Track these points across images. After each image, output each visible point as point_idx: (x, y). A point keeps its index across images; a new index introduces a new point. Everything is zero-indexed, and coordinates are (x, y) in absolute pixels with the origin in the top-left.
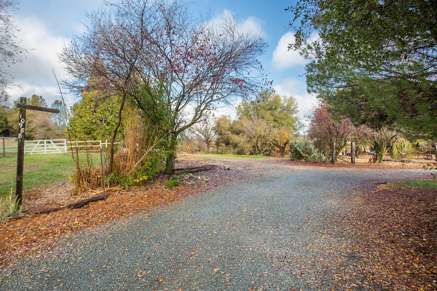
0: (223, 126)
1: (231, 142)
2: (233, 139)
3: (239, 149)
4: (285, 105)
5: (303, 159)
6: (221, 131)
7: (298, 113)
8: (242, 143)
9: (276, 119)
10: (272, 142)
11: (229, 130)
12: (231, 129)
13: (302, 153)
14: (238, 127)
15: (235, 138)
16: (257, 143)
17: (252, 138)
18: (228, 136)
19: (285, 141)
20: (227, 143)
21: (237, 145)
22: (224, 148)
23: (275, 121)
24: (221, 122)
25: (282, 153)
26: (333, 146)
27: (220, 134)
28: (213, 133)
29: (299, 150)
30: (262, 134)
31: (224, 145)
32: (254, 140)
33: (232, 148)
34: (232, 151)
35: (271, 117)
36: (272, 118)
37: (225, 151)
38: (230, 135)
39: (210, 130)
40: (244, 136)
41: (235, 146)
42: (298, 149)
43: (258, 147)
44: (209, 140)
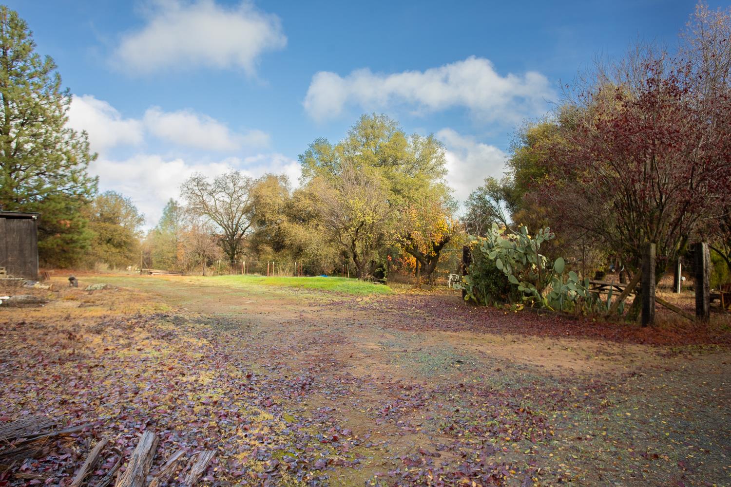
0: (269, 201)
1: (287, 242)
2: (293, 234)
3: (307, 260)
4: (417, 156)
5: (518, 300)
6: (264, 216)
7: (445, 177)
8: (314, 246)
9: (398, 187)
10: (399, 241)
11: (283, 212)
12: (287, 209)
13: (513, 280)
14: (306, 204)
15: (298, 233)
16: (354, 245)
17: (341, 232)
18: (279, 228)
19: (438, 239)
20: (279, 245)
21: (302, 250)
22: (270, 257)
23: (396, 191)
24: (264, 192)
25: (430, 273)
26: (648, 256)
27: (262, 223)
28: (245, 222)
29: (505, 271)
30: (369, 219)
31: (269, 249)
32: (346, 238)
33: (289, 258)
34: (290, 264)
35: (386, 182)
36: (388, 184)
37: (271, 265)
38: (286, 225)
39: (239, 214)
40: (320, 227)
41: (298, 251)
42: (499, 264)
43: (355, 256)
44: (236, 237)
